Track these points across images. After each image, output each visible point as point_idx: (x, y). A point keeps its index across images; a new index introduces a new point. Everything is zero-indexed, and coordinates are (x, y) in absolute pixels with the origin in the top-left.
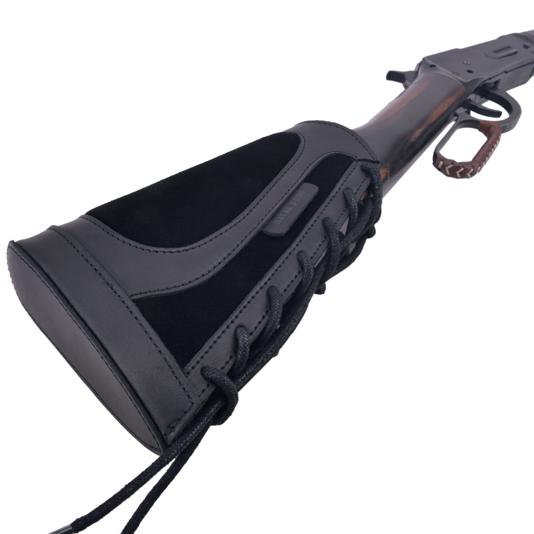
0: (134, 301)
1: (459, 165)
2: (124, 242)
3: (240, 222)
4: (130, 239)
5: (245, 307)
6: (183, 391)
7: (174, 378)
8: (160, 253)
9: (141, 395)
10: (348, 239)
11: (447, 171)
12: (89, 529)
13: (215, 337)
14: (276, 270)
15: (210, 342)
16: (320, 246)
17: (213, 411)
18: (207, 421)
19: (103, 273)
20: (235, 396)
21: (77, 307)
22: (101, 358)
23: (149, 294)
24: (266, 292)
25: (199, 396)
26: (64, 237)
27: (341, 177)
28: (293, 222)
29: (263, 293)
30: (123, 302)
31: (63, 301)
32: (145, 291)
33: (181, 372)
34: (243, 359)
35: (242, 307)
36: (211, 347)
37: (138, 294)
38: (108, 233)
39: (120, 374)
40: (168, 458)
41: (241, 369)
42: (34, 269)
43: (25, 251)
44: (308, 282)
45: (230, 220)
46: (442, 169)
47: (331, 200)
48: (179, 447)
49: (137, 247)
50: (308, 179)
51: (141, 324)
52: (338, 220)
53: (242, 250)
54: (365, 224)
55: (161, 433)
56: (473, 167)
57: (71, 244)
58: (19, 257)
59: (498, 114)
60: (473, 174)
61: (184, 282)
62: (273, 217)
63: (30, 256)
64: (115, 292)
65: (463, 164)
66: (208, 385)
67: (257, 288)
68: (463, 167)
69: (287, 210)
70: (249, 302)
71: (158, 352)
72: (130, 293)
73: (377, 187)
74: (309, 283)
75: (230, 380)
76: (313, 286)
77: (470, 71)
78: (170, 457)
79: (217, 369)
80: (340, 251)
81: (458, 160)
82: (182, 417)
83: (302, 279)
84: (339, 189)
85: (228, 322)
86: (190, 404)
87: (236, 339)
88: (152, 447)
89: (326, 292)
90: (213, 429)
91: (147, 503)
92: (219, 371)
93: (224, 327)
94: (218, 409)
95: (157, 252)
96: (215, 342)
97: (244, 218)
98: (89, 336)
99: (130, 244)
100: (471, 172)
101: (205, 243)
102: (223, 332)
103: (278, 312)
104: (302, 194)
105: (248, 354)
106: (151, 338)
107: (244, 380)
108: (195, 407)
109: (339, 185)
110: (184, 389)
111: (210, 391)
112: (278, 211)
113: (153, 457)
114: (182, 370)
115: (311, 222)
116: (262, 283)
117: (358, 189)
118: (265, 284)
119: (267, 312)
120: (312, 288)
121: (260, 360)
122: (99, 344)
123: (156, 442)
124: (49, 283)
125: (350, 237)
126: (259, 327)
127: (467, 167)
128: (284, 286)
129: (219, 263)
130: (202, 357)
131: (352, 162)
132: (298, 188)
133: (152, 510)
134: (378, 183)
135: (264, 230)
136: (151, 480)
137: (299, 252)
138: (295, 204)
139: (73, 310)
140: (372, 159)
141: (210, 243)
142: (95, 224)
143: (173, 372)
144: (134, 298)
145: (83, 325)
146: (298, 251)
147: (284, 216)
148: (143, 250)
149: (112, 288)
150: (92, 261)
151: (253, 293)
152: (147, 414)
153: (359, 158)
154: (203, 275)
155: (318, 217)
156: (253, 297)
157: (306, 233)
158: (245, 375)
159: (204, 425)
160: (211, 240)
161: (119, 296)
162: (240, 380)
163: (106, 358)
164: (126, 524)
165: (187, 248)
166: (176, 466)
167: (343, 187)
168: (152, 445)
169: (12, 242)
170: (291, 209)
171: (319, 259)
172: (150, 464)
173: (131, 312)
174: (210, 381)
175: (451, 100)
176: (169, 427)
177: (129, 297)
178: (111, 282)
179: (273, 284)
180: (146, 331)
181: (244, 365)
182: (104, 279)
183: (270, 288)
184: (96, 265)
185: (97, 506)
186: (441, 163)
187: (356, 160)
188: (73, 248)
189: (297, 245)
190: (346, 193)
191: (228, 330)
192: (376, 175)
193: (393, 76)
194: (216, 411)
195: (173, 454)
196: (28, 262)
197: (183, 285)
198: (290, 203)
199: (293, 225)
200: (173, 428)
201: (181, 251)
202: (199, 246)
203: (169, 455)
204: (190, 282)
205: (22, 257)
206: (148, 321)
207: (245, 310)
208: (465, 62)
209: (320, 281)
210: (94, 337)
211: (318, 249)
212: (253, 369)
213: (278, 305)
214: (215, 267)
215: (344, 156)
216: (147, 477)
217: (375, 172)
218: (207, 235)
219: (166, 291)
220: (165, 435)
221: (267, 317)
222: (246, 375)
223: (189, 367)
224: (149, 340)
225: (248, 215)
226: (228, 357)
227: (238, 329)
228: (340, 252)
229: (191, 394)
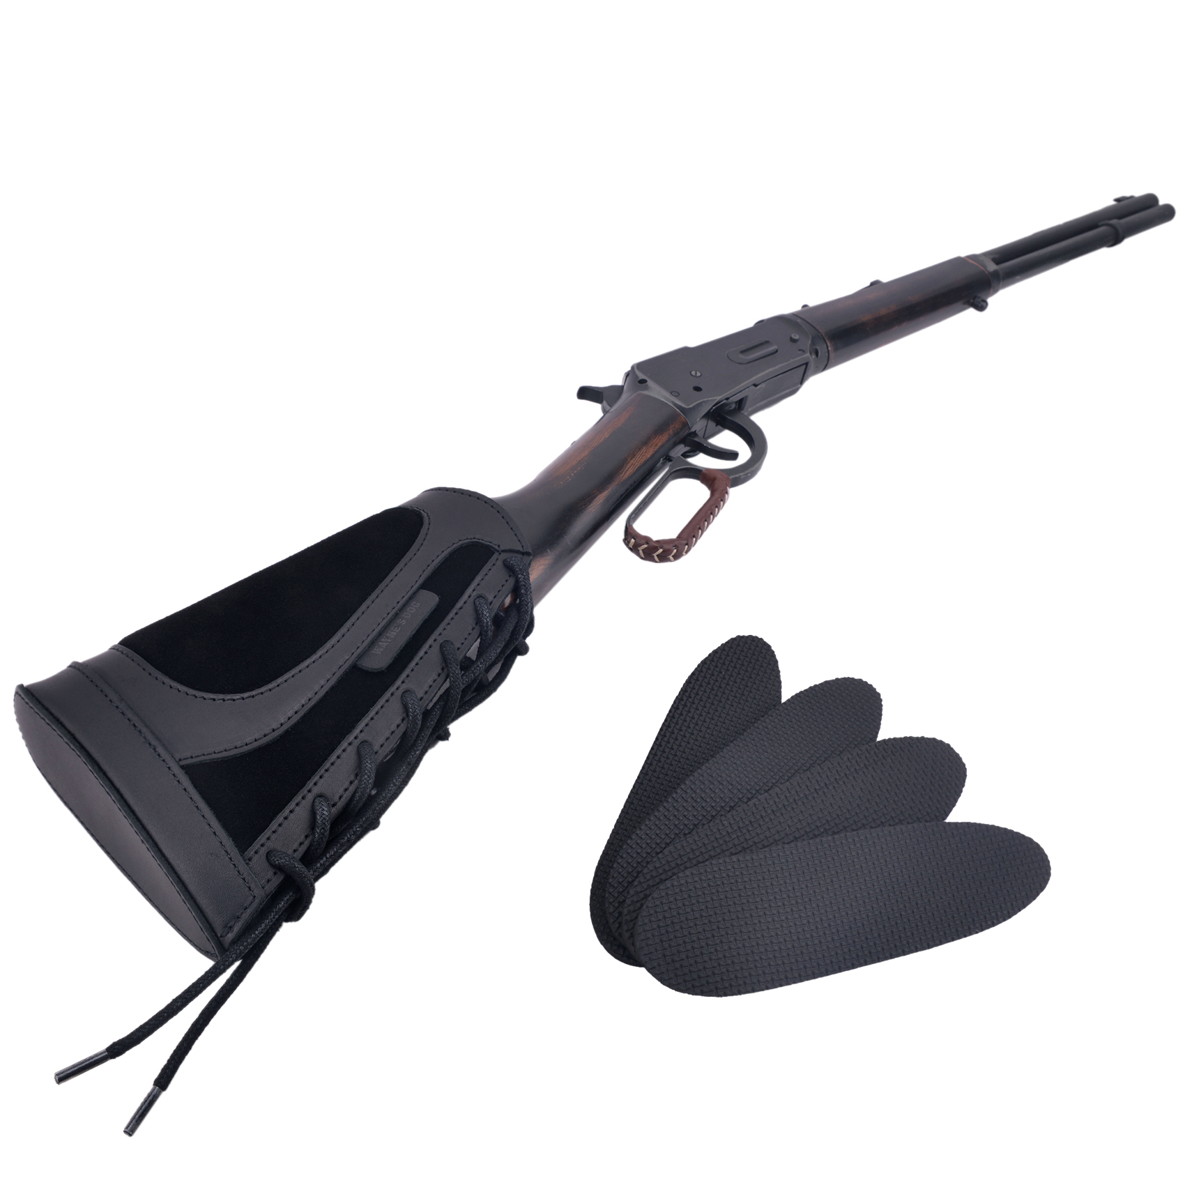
0: (182, 767)
1: (656, 545)
2: (171, 687)
3: (327, 652)
4: (178, 682)
5: (327, 770)
6: (243, 882)
7: (232, 866)
8: (218, 702)
9: (192, 888)
10: (475, 669)
11: (641, 552)
12: (128, 1053)
13: (286, 812)
14: (372, 719)
15: (280, 818)
16: (434, 681)
17: (282, 905)
18: (274, 918)
19: (144, 730)
20: (310, 885)
21: (111, 774)
22: (141, 842)
23: (203, 758)
24: (356, 749)
25: (263, 888)
26: (92, 681)
27: (473, 579)
28: (399, 651)
29: (351, 751)
30: (169, 768)
31: (93, 767)
32: (197, 755)
33: (241, 858)
34: (322, 838)
35: (323, 771)
36: (280, 825)
37: (187, 758)
38: (150, 674)
39: (166, 862)
40: (224, 965)
41: (319, 851)
42: (53, 727)
43: (40, 703)
44: (414, 732)
45: (314, 651)
46: (634, 549)
47: (456, 614)
48: (238, 951)
49: (187, 694)
50: (426, 585)
51: (191, 798)
52: (463, 643)
53: (327, 692)
54: (502, 646)
55: (216, 935)
56: (676, 546)
57: (101, 691)
58: (32, 710)
59: (732, 455)
60: (677, 557)
61: (248, 740)
62: (373, 643)
63: (47, 709)
64: (159, 755)
65: (661, 543)
66: (275, 873)
67: (344, 744)
68: (662, 548)
69: (393, 633)
70: (332, 764)
71: (213, 834)
72: (178, 756)
73: (523, 591)
74: (416, 734)
75: (304, 866)
76: (423, 736)
77: (697, 389)
78: (227, 963)
79: (286, 853)
80: (463, 687)
81: (655, 537)
82: (242, 913)
83: (406, 729)
84: (469, 597)
85: (304, 791)
86: (252, 897)
87: (313, 813)
88: (207, 952)
89: (450, 739)
90: (286, 927)
91: (201, 1022)
92: (288, 856)
93: (298, 798)
94: (289, 903)
95: (214, 700)
96: (286, 818)
97: (333, 647)
98: (126, 813)
99: (178, 689)
100: (673, 554)
101: (278, 686)
102: (297, 805)
103: (368, 776)
104: (416, 608)
105: (328, 832)
106: (203, 816)
107: (324, 864)
108: (257, 901)
109: (469, 591)
110: (244, 879)
111: (277, 880)
112: (380, 634)
113: (207, 964)
114: (241, 856)
115: (425, 648)
116: (351, 738)
117: (495, 597)
118: (356, 738)
119: (356, 775)
120: (421, 740)
121: (346, 838)
122: (138, 823)
123: (210, 946)
124: (74, 745)
125: (478, 666)
126: (345, 796)
127: (666, 547)
128: (382, 740)
129: (296, 713)
130: (268, 839)
131: (494, 553)
132: (411, 598)
133: (207, 1029)
134: (525, 586)
135: (359, 663)
136: (205, 992)
137: (405, 692)
138: (404, 622)
139: (105, 779)
140: (521, 549)
141: (285, 684)
142: (133, 660)
143: (230, 859)
144: (182, 763)
145: (119, 797)
146: (403, 691)
147: (387, 642)
148: (196, 697)
149: (155, 749)
150: (130, 715)
151: (338, 751)
152: (199, 912)
153: (502, 548)
154: (274, 730)
155: (435, 640)
156: (338, 757)
157: (417, 664)
158: (324, 858)
159: (271, 923)
160: (286, 681)
161: (164, 760)
162: (319, 865)
163: (147, 842)
164: (174, 1048)
165: (254, 693)
166: (237, 975)
167: (475, 593)
168: (207, 950)
169: (21, 687)
170: (398, 631)
171: (433, 698)
172: (203, 973)
173: (178, 781)
174: (278, 869)
175: (662, 439)
176: (225, 926)
177: (176, 761)
178: (154, 742)
179: (366, 738)
180: (197, 807)
181: (323, 846)
182: (145, 738)
183: (361, 743)
184: (135, 720)
185: (137, 1026)
186: (633, 540)
187: (498, 551)
188: (105, 697)
189: (403, 682)
190: (477, 603)
191: (304, 801)
192: (522, 575)
193: (586, 393)
194: (286, 906)
195: (231, 959)
196: (45, 718)
197: (246, 745)
198: (398, 621)
199: (398, 655)
200: (231, 927)
201: (246, 698)
202: (270, 690)
203: (226, 961)
204: (256, 740)
205: (36, 710)
206: (200, 793)
207: (327, 775)
208: (693, 373)
209: (433, 730)
210: (131, 814)
211: (430, 686)
212: (335, 849)
213: (370, 766)
214: (289, 719)
215: (482, 545)
216: (198, 989)
217: (520, 570)
218: (282, 674)
219: (225, 754)
220: (221, 937)
221: (356, 782)
222: (327, 858)
223: (250, 852)
224: (202, 818)
225: (338, 641)
226: (303, 837)
227: (316, 800)
228: (461, 689)
229: (252, 886)
